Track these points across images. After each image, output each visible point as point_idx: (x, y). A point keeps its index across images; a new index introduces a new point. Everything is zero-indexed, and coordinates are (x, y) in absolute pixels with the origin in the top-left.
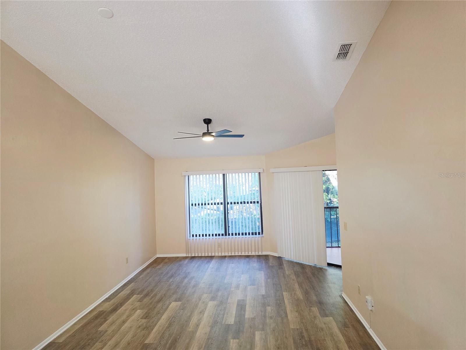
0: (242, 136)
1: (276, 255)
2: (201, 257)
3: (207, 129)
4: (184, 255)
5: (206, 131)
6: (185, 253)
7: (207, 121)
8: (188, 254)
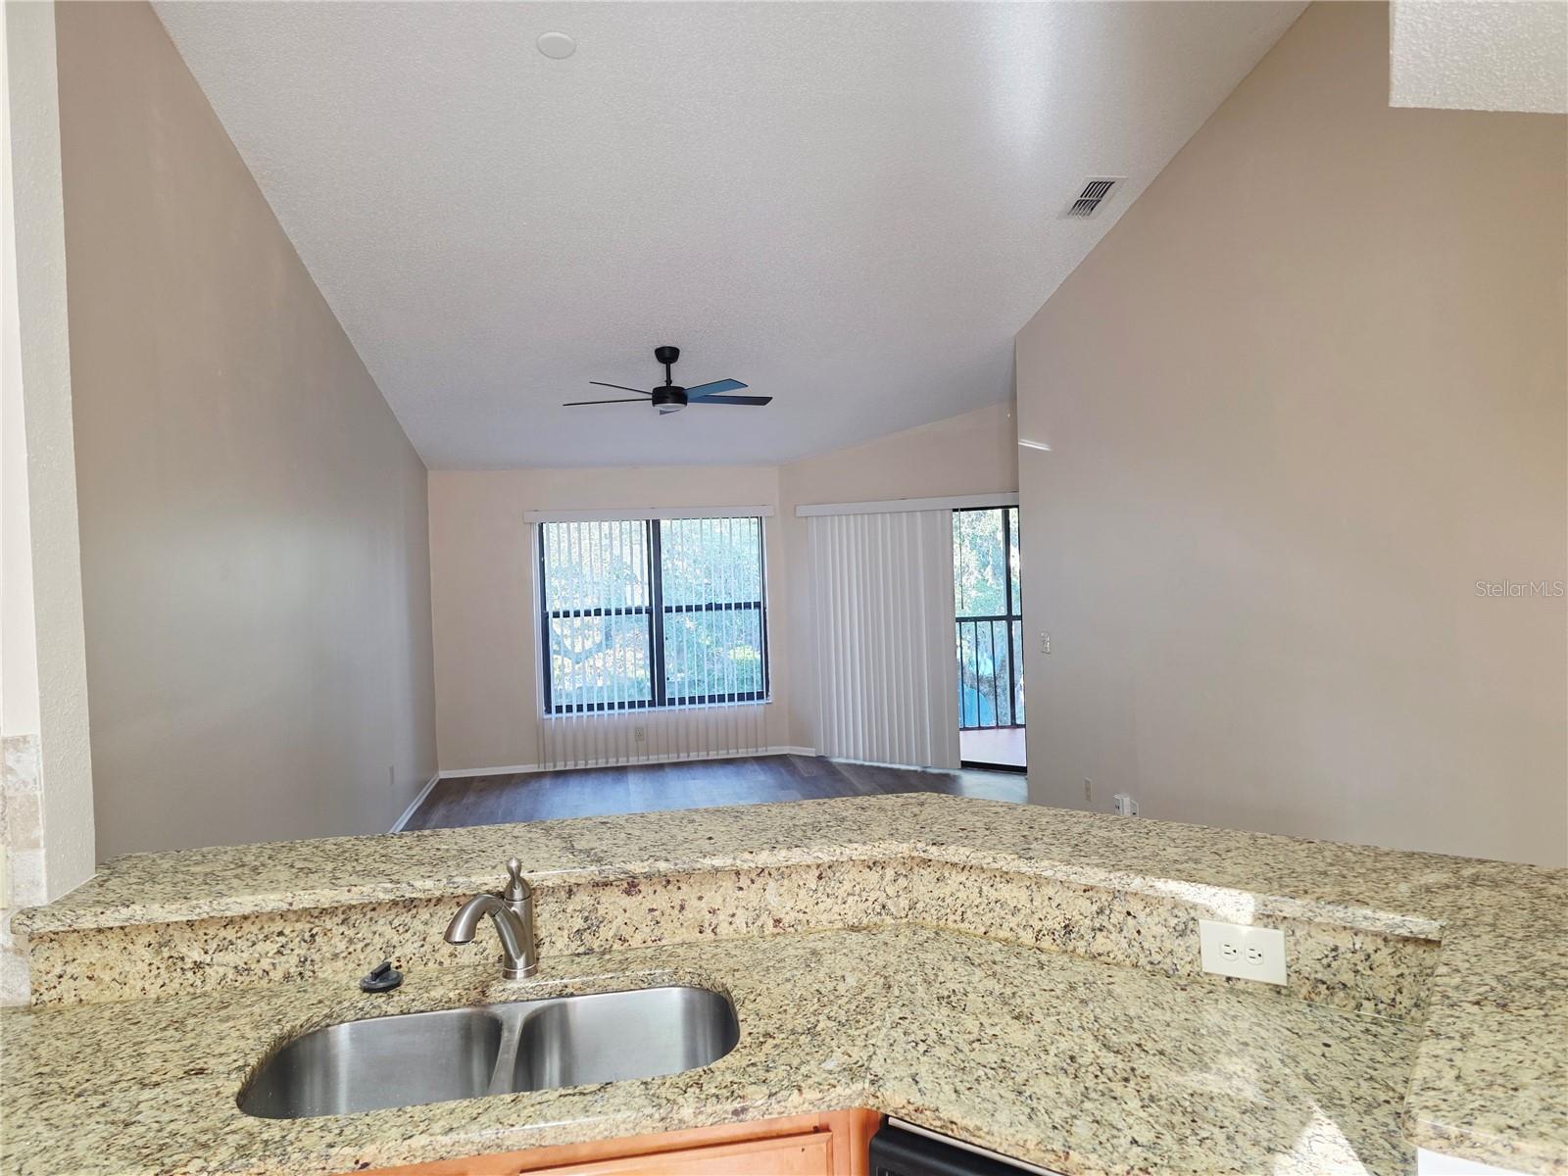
0: (764, 401)
1: (811, 752)
2: (586, 772)
3: (665, 378)
4: (532, 768)
5: (665, 385)
6: (533, 763)
7: (667, 354)
8: (542, 765)
